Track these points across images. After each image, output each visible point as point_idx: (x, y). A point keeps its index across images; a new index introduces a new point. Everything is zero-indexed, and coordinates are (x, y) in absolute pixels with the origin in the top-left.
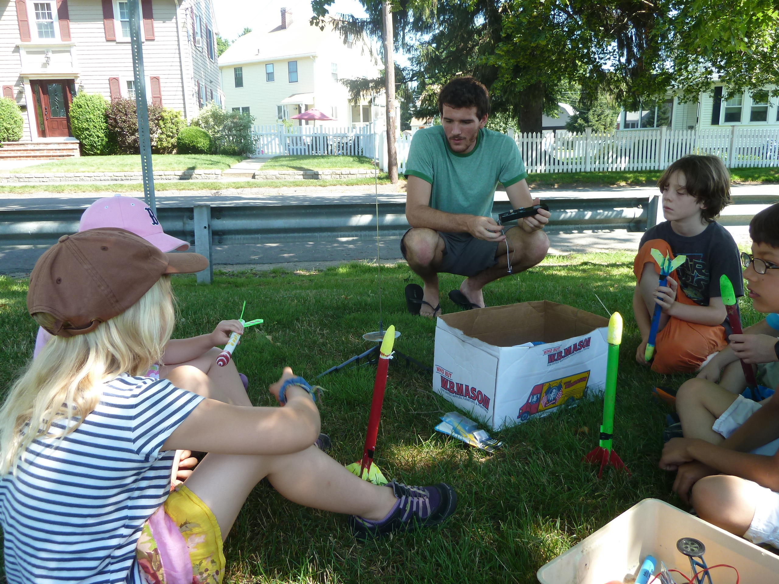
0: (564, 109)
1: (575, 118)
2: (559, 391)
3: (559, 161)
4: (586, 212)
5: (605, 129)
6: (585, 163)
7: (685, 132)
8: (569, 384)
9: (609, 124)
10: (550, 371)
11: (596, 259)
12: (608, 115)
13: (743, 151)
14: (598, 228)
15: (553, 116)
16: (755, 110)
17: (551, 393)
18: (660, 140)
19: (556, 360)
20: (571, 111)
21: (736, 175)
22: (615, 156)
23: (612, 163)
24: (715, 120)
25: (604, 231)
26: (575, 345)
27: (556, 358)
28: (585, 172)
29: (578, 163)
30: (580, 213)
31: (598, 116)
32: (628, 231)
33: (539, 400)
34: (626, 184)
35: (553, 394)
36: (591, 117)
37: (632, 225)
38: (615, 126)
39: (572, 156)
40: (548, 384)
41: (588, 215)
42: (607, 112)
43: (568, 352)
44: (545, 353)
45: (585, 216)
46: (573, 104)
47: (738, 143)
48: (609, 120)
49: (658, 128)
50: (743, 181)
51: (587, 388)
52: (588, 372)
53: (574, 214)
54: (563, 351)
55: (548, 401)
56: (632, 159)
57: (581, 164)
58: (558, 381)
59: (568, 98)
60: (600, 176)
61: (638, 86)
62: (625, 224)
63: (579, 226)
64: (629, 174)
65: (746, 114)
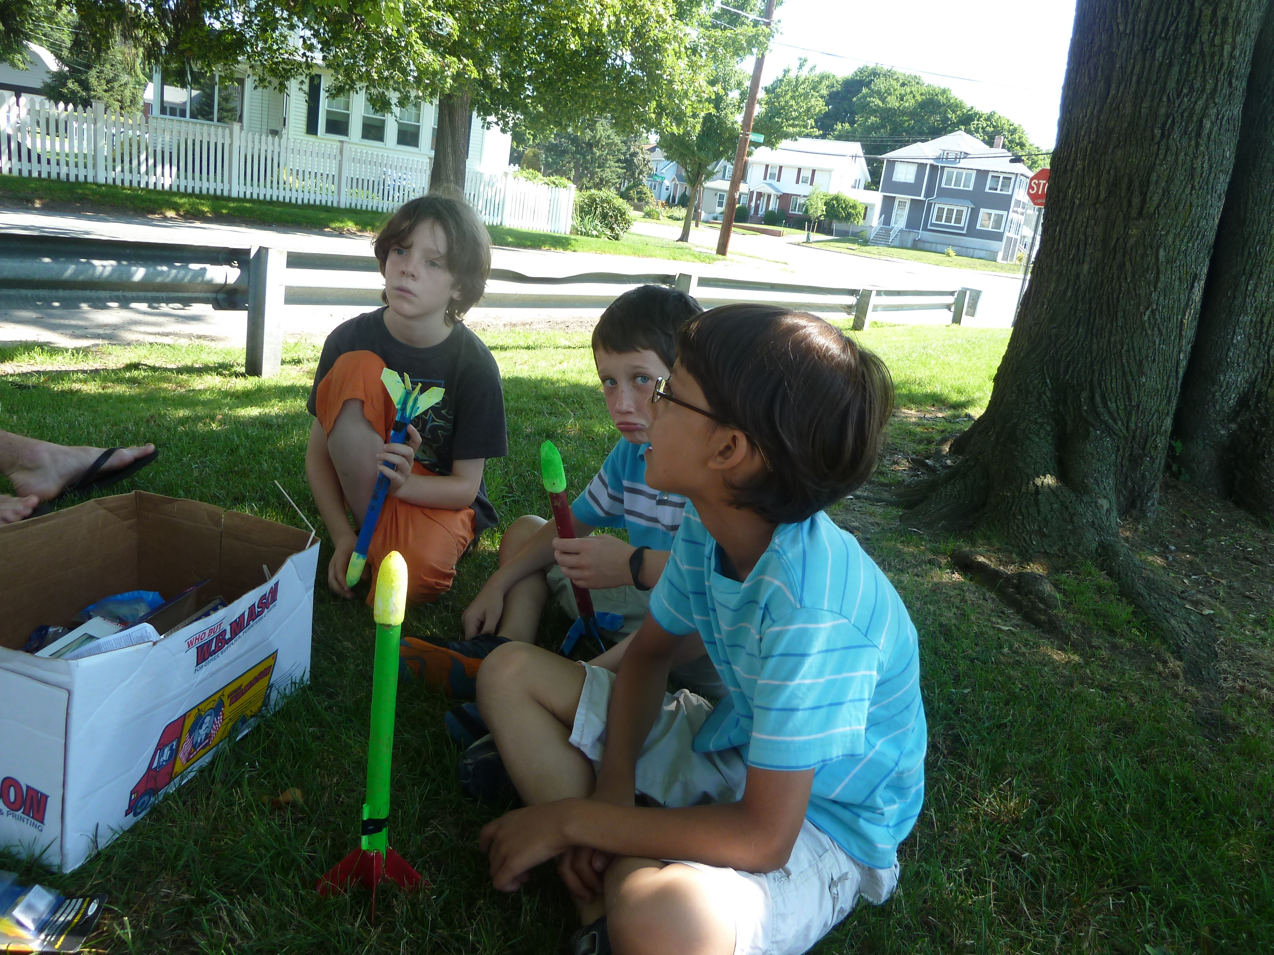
0: (34, 54)
1: (60, 78)
2: (217, 715)
3: (39, 156)
4: (134, 268)
5: (121, 108)
6: (95, 166)
7: (264, 137)
8: (236, 695)
9: (128, 101)
10: (201, 682)
11: (154, 356)
12: (126, 84)
13: (356, 183)
14: (159, 300)
15: (13, 65)
16: (368, 122)
17: (201, 728)
18: (231, 145)
19: (215, 652)
20: (52, 64)
21: (350, 220)
22: (151, 162)
23: (147, 173)
24: (312, 128)
25: (171, 305)
26: (252, 609)
27: (213, 648)
28: (95, 183)
29: (81, 165)
30: (123, 268)
31: (108, 82)
32: (215, 308)
33: (174, 754)
34: (178, 214)
35: (204, 727)
36: (93, 81)
37: (221, 296)
38: (140, 107)
39: (67, 150)
40: (196, 710)
41: (139, 273)
42: (124, 78)
43: (238, 627)
44: (190, 645)
45: (132, 275)
46: (55, 48)
47: (350, 170)
48: (128, 93)
49: (219, 124)
50: (360, 231)
51: (270, 687)
52: (274, 655)
53: (109, 269)
54: (228, 629)
55: (194, 746)
56: (183, 171)
57: (85, 167)
58: (216, 697)
59: (44, 35)
60: (126, 195)
61: (190, 42)
62: (208, 295)
63: (120, 293)
64: (180, 198)
65: (356, 127)
